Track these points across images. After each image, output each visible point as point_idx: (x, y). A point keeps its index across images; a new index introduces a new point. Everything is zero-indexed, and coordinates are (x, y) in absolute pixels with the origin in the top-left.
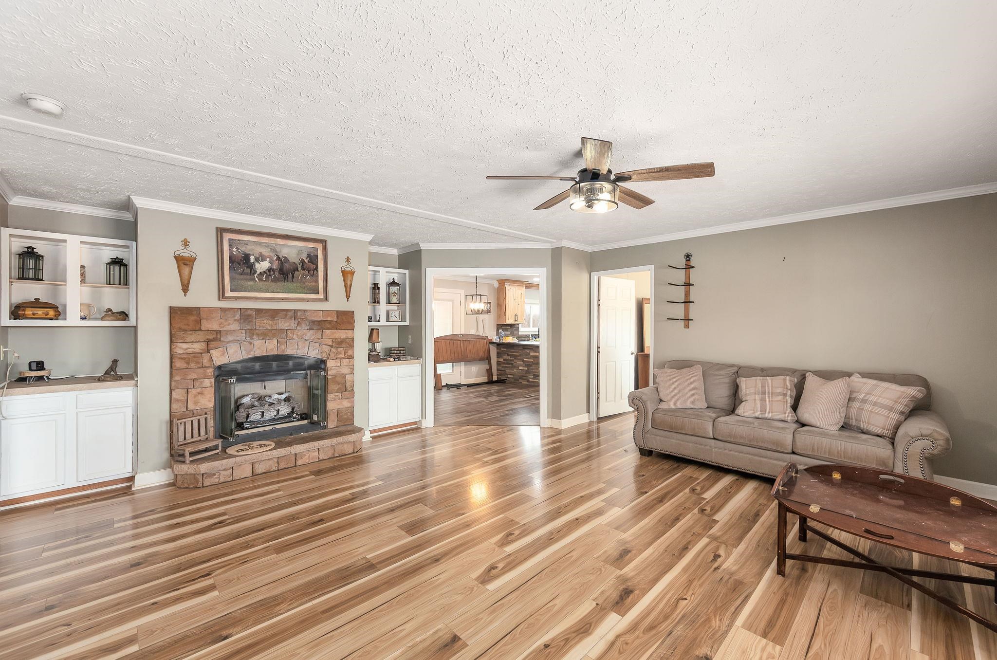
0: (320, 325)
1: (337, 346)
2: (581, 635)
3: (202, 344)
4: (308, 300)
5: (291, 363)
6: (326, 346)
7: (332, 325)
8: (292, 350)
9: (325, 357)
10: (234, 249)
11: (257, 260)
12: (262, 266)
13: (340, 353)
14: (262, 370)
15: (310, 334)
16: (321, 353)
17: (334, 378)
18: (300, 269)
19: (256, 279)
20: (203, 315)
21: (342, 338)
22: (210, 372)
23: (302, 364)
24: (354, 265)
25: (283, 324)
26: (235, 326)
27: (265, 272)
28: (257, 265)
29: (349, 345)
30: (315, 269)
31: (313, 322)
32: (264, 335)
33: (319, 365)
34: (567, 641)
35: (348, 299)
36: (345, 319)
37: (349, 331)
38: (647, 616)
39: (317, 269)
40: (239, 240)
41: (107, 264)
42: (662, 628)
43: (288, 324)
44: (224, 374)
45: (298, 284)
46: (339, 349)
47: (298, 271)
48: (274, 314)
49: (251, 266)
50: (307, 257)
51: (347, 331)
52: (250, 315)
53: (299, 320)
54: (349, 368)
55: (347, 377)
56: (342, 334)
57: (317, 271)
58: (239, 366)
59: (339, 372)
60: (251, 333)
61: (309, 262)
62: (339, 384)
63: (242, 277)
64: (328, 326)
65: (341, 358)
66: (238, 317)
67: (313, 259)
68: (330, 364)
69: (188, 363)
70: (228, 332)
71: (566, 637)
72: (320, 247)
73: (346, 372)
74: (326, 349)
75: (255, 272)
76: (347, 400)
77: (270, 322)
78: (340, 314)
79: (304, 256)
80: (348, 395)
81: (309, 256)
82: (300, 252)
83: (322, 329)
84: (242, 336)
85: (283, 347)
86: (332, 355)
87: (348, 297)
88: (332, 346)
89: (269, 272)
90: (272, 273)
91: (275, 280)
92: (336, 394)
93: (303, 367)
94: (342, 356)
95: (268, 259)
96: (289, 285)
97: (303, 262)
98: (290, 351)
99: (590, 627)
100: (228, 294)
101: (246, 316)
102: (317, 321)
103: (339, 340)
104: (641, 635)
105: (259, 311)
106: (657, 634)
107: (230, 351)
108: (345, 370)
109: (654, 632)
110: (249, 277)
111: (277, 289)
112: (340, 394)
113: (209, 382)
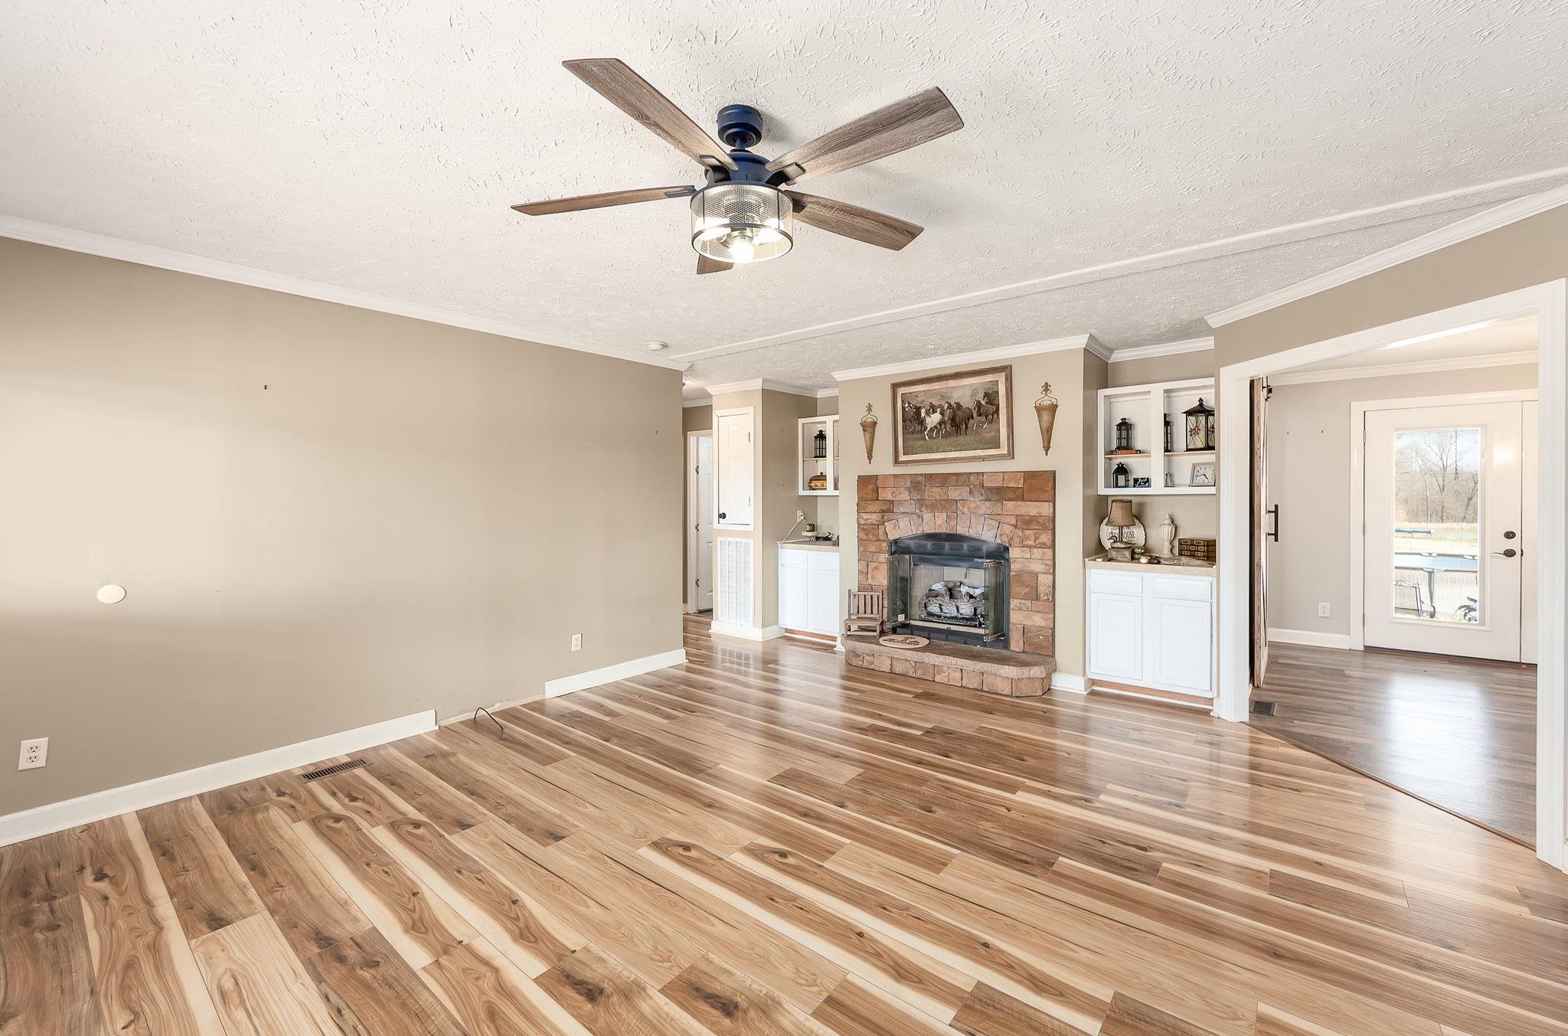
0: (999, 493)
1: (1024, 527)
2: (517, 932)
3: (879, 514)
4: (983, 459)
5: (965, 546)
6: (1008, 526)
7: (1018, 493)
8: (963, 528)
9: (1005, 541)
10: (907, 405)
11: (928, 413)
12: (934, 419)
13: (1028, 538)
14: (934, 551)
15: (985, 507)
16: (1000, 535)
17: (1019, 574)
18: (975, 415)
19: (927, 437)
20: (879, 484)
21: (1031, 514)
22: (885, 545)
23: (980, 549)
24: (1057, 394)
25: (954, 494)
26: (905, 496)
27: (935, 427)
28: (928, 420)
29: (1041, 526)
30: (995, 412)
31: (990, 489)
32: (933, 507)
33: (999, 555)
34: (514, 919)
35: (1047, 451)
36: (1041, 485)
37: (1044, 503)
38: (522, 1013)
39: (997, 411)
40: (910, 393)
41: (816, 437)
42: (486, 1028)
43: (959, 492)
44: (898, 549)
45: (972, 437)
46: (1027, 532)
47: (973, 418)
48: (944, 480)
49: (922, 422)
50: (984, 397)
51: (1040, 504)
52: (919, 482)
53: (971, 486)
54: (1043, 563)
55: (1040, 577)
56: (1031, 509)
57: (998, 415)
58: (912, 543)
59: (1026, 568)
60: (921, 503)
61: (987, 403)
62: (1027, 587)
63: (914, 436)
64: (1011, 495)
65: (1030, 547)
66: (908, 484)
67: (991, 397)
68: (1014, 553)
69: (867, 535)
70: (900, 502)
71: (521, 917)
72: (1001, 378)
73: (1039, 570)
74: (1007, 529)
75: (926, 428)
76: (1040, 615)
77: (940, 490)
78: (1030, 476)
79: (980, 397)
80: (1042, 608)
81: (986, 395)
82: (974, 392)
83: (1002, 500)
84: (911, 507)
85: (952, 523)
86: (1017, 540)
87: (1047, 448)
88: (1016, 526)
89: (940, 425)
90: (943, 426)
91: (947, 435)
92: (1023, 601)
93: (980, 554)
94: (1031, 543)
95: (938, 410)
96: (961, 439)
97: (979, 405)
98: (961, 530)
99: (530, 942)
100: (902, 458)
101: (917, 484)
102: (995, 488)
103: (1027, 518)
104: (484, 998)
105: (929, 477)
106: (477, 1020)
107: (902, 524)
108: (1036, 567)
109: (483, 1015)
110: (919, 436)
111: (948, 446)
112: (1028, 603)
113: (884, 557)
